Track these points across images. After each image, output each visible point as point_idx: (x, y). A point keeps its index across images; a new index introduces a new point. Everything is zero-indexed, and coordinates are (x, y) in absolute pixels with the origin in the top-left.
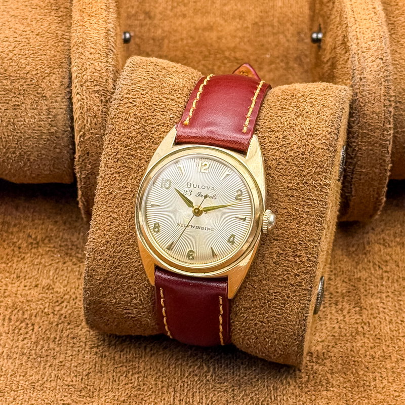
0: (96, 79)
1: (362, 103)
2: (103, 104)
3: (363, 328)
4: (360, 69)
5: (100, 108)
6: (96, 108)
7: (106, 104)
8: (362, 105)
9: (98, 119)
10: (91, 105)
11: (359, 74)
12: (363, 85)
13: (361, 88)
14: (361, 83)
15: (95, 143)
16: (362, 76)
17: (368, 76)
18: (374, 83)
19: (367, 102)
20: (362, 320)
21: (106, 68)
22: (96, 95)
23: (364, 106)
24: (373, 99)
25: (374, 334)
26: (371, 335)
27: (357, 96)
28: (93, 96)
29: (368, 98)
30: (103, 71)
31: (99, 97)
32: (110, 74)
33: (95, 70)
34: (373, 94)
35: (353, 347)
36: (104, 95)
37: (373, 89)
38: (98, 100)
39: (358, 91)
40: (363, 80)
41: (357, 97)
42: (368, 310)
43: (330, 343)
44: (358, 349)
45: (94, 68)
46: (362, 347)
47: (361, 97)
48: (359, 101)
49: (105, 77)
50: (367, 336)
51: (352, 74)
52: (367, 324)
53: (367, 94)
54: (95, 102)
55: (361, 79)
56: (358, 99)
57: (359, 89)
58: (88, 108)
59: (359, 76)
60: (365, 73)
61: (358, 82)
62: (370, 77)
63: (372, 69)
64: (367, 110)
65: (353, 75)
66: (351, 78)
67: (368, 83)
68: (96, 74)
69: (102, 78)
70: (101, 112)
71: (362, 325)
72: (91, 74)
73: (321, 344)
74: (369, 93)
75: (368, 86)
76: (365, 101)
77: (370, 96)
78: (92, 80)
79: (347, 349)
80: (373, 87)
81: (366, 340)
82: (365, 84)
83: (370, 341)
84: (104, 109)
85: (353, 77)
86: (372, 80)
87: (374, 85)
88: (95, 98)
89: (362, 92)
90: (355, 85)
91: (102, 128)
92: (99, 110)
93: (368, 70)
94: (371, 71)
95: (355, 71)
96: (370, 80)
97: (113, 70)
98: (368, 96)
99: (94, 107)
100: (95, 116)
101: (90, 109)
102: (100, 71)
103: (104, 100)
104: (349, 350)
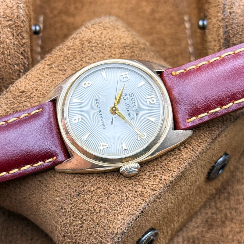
0: (8, 15)
1: (231, 34)
2: (15, 38)
3: (231, 213)
4: (230, 4)
5: (12, 41)
6: (8, 41)
7: (17, 37)
8: (231, 36)
9: (11, 50)
10: (4, 38)
11: (229, 9)
12: (233, 19)
13: (231, 22)
14: (231, 17)
15: (8, 71)
16: (232, 10)
17: (237, 10)
18: (242, 17)
19: (235, 34)
20: (230, 205)
21: (18, 5)
22: (9, 29)
23: (233, 37)
24: (241, 31)
25: (240, 219)
26: (238, 220)
27: (227, 28)
28: (5, 30)
29: (237, 30)
30: (14, 8)
31: (11, 31)
32: (21, 10)
33: (8, 6)
34: (241, 27)
35: (223, 232)
36: (15, 30)
37: (241, 22)
38: (10, 34)
39: (228, 24)
40: (233, 14)
41: (227, 30)
42: (234, 196)
43: (204, 228)
44: (226, 234)
45: (6, 5)
46: (230, 231)
47: (231, 29)
48: (229, 33)
49: (16, 14)
50: (234, 221)
51: (222, 8)
52: (234, 210)
53: (236, 26)
54: (8, 36)
55: (230, 13)
56: (227, 31)
57: (229, 22)
58: (2, 41)
59: (229, 11)
60: (234, 8)
61: (228, 16)
62: (239, 11)
63: (241, 4)
64: (236, 40)
65: (224, 9)
66: (221, 11)
67: (237, 17)
68: (8, 11)
69: (14, 14)
70: (13, 44)
71: (230, 210)
72: (3, 10)
73: (197, 230)
74: (238, 26)
75: (237, 19)
76: (234, 32)
77: (238, 28)
78: (5, 16)
79: (218, 235)
80: (241, 20)
81: (233, 225)
82: (235, 17)
83: (236, 226)
84: (16, 42)
85: (223, 11)
86: (240, 14)
87: (241, 19)
88: (7, 32)
89: (231, 25)
90: (226, 19)
91: (14, 58)
92: (12, 43)
93: (237, 4)
94: (239, 5)
95: (225, 6)
96: (239, 13)
97: (23, 7)
98: (237, 28)
99: (7, 40)
100: (8, 48)
101: (3, 42)
102: (11, 8)
103: (15, 34)
104: (219, 235)
